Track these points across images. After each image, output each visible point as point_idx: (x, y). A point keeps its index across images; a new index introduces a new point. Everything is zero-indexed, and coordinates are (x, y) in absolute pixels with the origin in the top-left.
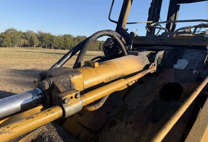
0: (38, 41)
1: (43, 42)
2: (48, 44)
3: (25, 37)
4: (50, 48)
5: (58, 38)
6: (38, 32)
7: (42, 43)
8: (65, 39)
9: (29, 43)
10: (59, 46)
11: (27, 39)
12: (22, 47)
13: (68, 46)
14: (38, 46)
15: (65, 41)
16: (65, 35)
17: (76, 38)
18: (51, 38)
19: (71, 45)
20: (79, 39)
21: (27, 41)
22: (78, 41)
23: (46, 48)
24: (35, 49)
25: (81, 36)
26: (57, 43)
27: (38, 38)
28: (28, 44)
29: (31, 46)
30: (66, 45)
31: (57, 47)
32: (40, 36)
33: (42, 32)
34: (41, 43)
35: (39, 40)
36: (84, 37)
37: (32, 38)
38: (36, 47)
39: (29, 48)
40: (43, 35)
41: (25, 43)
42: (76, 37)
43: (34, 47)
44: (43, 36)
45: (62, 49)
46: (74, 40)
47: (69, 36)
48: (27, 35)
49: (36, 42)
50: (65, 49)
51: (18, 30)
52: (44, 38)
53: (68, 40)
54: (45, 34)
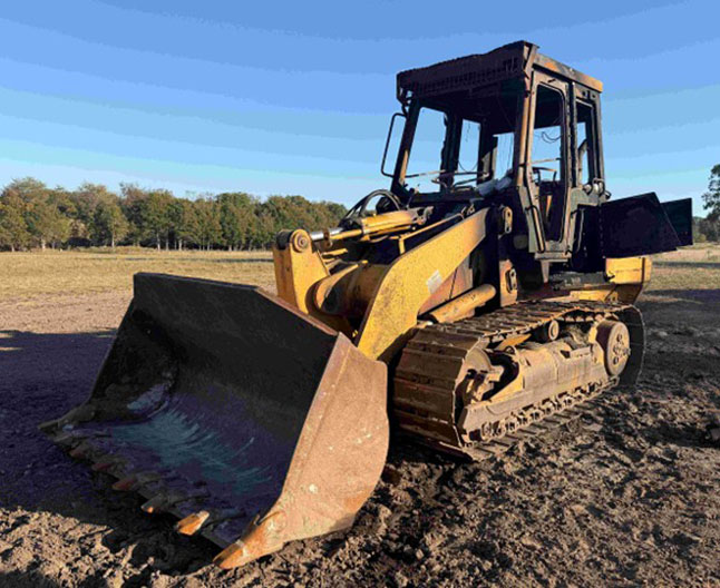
0: (126, 224)
1: (145, 224)
2: (162, 231)
3: (75, 210)
4: (171, 248)
5: (198, 207)
6: (124, 189)
7: (141, 227)
8: (224, 209)
9: (92, 232)
10: (204, 236)
11: (84, 218)
12: (64, 247)
13: (239, 235)
14: (127, 243)
15: (227, 219)
16: (225, 197)
17: (265, 206)
18: (175, 209)
19: (248, 232)
20: (278, 209)
21: (83, 225)
22: (273, 216)
23: (155, 247)
24: (116, 252)
25: (284, 195)
26: (197, 226)
27: (123, 210)
28: (88, 237)
29: (99, 243)
30: (232, 233)
31: (196, 240)
32: (130, 204)
33: (140, 188)
34: (135, 229)
35: (129, 220)
36: (293, 198)
37: (101, 211)
38: (119, 244)
39: (93, 248)
40: (142, 198)
41: (75, 231)
42: (264, 200)
43: (110, 245)
44: (142, 201)
45: (216, 247)
46: (257, 213)
47: (239, 199)
48: (81, 203)
49: (117, 226)
50: (227, 249)
51: (51, 186)
52: (146, 208)
53: (238, 214)
54: (151, 197)
